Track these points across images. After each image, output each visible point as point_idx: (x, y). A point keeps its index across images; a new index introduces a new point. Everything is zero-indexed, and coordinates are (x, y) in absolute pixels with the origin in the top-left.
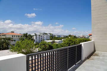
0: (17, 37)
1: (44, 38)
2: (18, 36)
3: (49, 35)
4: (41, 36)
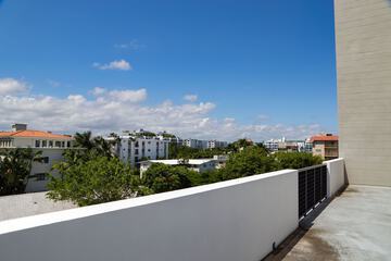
0: (55, 147)
1: (146, 151)
2: (58, 143)
3: (161, 138)
4: (137, 145)
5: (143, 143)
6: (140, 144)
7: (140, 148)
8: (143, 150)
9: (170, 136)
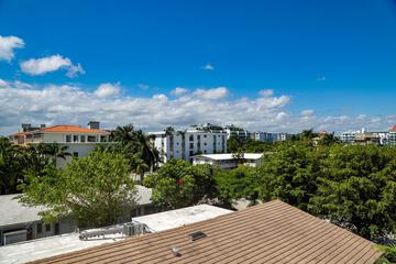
0: (86, 142)
1: (202, 145)
2: (91, 138)
3: (228, 131)
4: (191, 139)
5: (199, 137)
6: (195, 138)
7: (195, 142)
8: (199, 144)
9: (237, 129)
